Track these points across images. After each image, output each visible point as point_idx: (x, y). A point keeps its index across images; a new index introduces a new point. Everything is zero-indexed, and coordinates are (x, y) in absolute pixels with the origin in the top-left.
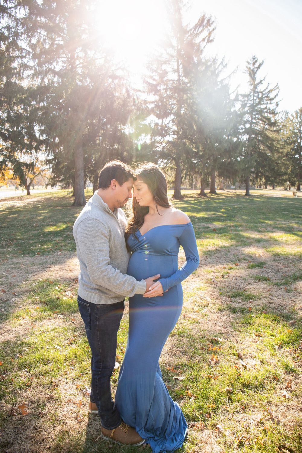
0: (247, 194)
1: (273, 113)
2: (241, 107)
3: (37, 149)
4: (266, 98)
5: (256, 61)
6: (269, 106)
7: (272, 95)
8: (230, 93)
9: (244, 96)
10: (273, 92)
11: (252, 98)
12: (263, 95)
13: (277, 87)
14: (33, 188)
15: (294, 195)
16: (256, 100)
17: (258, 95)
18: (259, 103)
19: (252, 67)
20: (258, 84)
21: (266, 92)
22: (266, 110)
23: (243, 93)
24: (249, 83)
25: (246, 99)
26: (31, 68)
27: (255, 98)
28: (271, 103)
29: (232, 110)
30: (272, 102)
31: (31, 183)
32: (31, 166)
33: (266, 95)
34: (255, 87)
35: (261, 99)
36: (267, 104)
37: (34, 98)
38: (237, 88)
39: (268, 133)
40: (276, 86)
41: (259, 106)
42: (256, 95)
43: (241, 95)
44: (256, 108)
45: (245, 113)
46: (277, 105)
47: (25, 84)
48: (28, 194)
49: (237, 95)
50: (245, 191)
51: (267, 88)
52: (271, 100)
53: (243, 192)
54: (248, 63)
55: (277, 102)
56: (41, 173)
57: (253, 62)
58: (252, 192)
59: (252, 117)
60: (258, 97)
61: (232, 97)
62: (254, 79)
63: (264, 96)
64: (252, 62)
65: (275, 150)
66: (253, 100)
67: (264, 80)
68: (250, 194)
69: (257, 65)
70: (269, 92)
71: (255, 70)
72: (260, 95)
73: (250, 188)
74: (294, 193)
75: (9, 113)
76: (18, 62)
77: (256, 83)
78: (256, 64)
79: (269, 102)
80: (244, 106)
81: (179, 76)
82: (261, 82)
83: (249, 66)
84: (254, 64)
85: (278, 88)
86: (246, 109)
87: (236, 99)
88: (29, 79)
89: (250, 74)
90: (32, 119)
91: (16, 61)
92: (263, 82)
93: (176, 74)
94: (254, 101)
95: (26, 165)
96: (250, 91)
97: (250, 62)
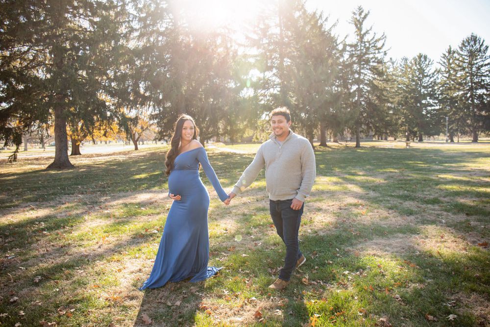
0: (358, 146)
1: (380, 62)
2: (349, 58)
3: (142, 104)
4: (373, 48)
5: (362, 12)
6: (377, 55)
7: (379, 45)
8: (338, 43)
9: (351, 46)
10: (380, 41)
11: (359, 49)
12: (370, 45)
14: (143, 144)
15: (407, 146)
16: (363, 50)
17: (365, 45)
18: (366, 53)
19: (358, 18)
20: (365, 34)
21: (373, 41)
22: (374, 60)
23: (350, 43)
24: (356, 33)
25: (353, 49)
26: (136, 30)
27: (362, 48)
28: (379, 52)
29: (341, 60)
30: (381, 51)
31: (139, 138)
32: (135, 120)
33: (373, 45)
34: (362, 37)
35: (368, 49)
36: (375, 53)
37: (140, 58)
38: (346, 38)
39: (375, 82)
40: (383, 35)
41: (367, 56)
42: (363, 45)
43: (349, 45)
44: (364, 58)
45: (354, 63)
46: (385, 54)
47: (132, 45)
48: (136, 149)
49: (345, 46)
50: (355, 143)
51: (374, 38)
52: (380, 49)
53: (353, 144)
54: (354, 13)
55: (385, 52)
56: (149, 128)
58: (362, 144)
59: (360, 67)
60: (364, 47)
61: (340, 47)
62: (360, 29)
63: (370, 46)
64: (358, 13)
65: (384, 100)
66: (361, 49)
67: (371, 29)
68: (361, 146)
69: (362, 16)
70: (376, 41)
71: (361, 21)
72: (367, 45)
73: (360, 140)
74: (407, 144)
75: (116, 73)
76: (125, 26)
77: (362, 33)
78: (362, 14)
79: (377, 51)
80: (352, 56)
81: (281, 30)
82: (367, 32)
83: (355, 16)
84: (360, 14)
86: (354, 59)
87: (344, 50)
88: (135, 40)
89: (356, 25)
90: (137, 77)
91: (124, 26)
92: (370, 32)
93: (279, 28)
94: (361, 51)
95: (131, 119)
96: (357, 41)
97: (356, 12)
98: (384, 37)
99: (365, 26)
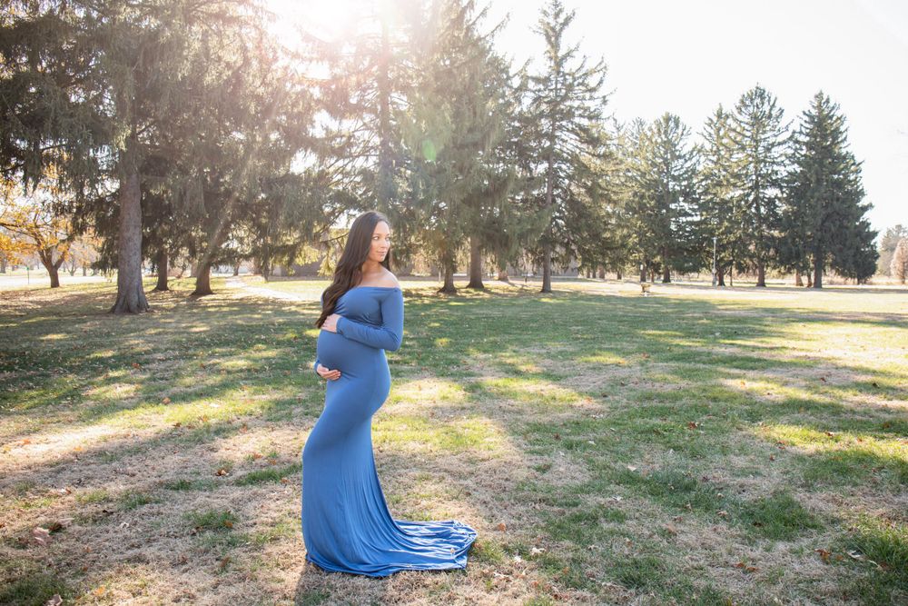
0: (546, 289)
1: (594, 116)
2: (532, 105)
4: (581, 87)
5: (561, 11)
6: (587, 103)
7: (592, 82)
8: (511, 74)
9: (537, 80)
10: (595, 75)
11: (553, 87)
12: (574, 79)
13: (603, 65)
15: (643, 291)
16: (560, 89)
17: (565, 79)
18: (565, 98)
19: (553, 24)
20: (565, 58)
21: (581, 74)
22: (581, 112)
23: (535, 74)
24: (548, 54)
25: (542, 87)
27: (559, 86)
28: (591, 98)
29: (517, 110)
30: (595, 95)
33: (581, 81)
34: (559, 63)
35: (570, 88)
36: (584, 98)
38: (527, 64)
39: (585, 158)
40: (600, 64)
41: (568, 103)
43: (533, 79)
44: (562, 107)
45: (542, 115)
46: (605, 102)
49: (525, 79)
50: (541, 284)
51: (582, 66)
52: (593, 90)
53: (537, 285)
54: (545, 13)
55: (604, 97)
57: (553, 13)
58: (555, 285)
59: (553, 125)
60: (563, 84)
61: (516, 82)
62: (555, 46)
63: (576, 83)
64: (551, 12)
65: (601, 195)
66: (556, 89)
68: (552, 289)
69: (561, 19)
70: (586, 74)
71: (558, 28)
72: (570, 80)
73: (551, 277)
74: (643, 288)
77: (560, 54)
78: (561, 16)
79: (587, 95)
80: (538, 100)
82: (568, 55)
83: (546, 20)
84: (557, 15)
85: (605, 67)
86: (544, 107)
87: (523, 88)
89: (548, 37)
92: (574, 54)
94: (556, 93)
96: (550, 70)
97: (549, 11)
98: (602, 68)
99: (566, 43)
